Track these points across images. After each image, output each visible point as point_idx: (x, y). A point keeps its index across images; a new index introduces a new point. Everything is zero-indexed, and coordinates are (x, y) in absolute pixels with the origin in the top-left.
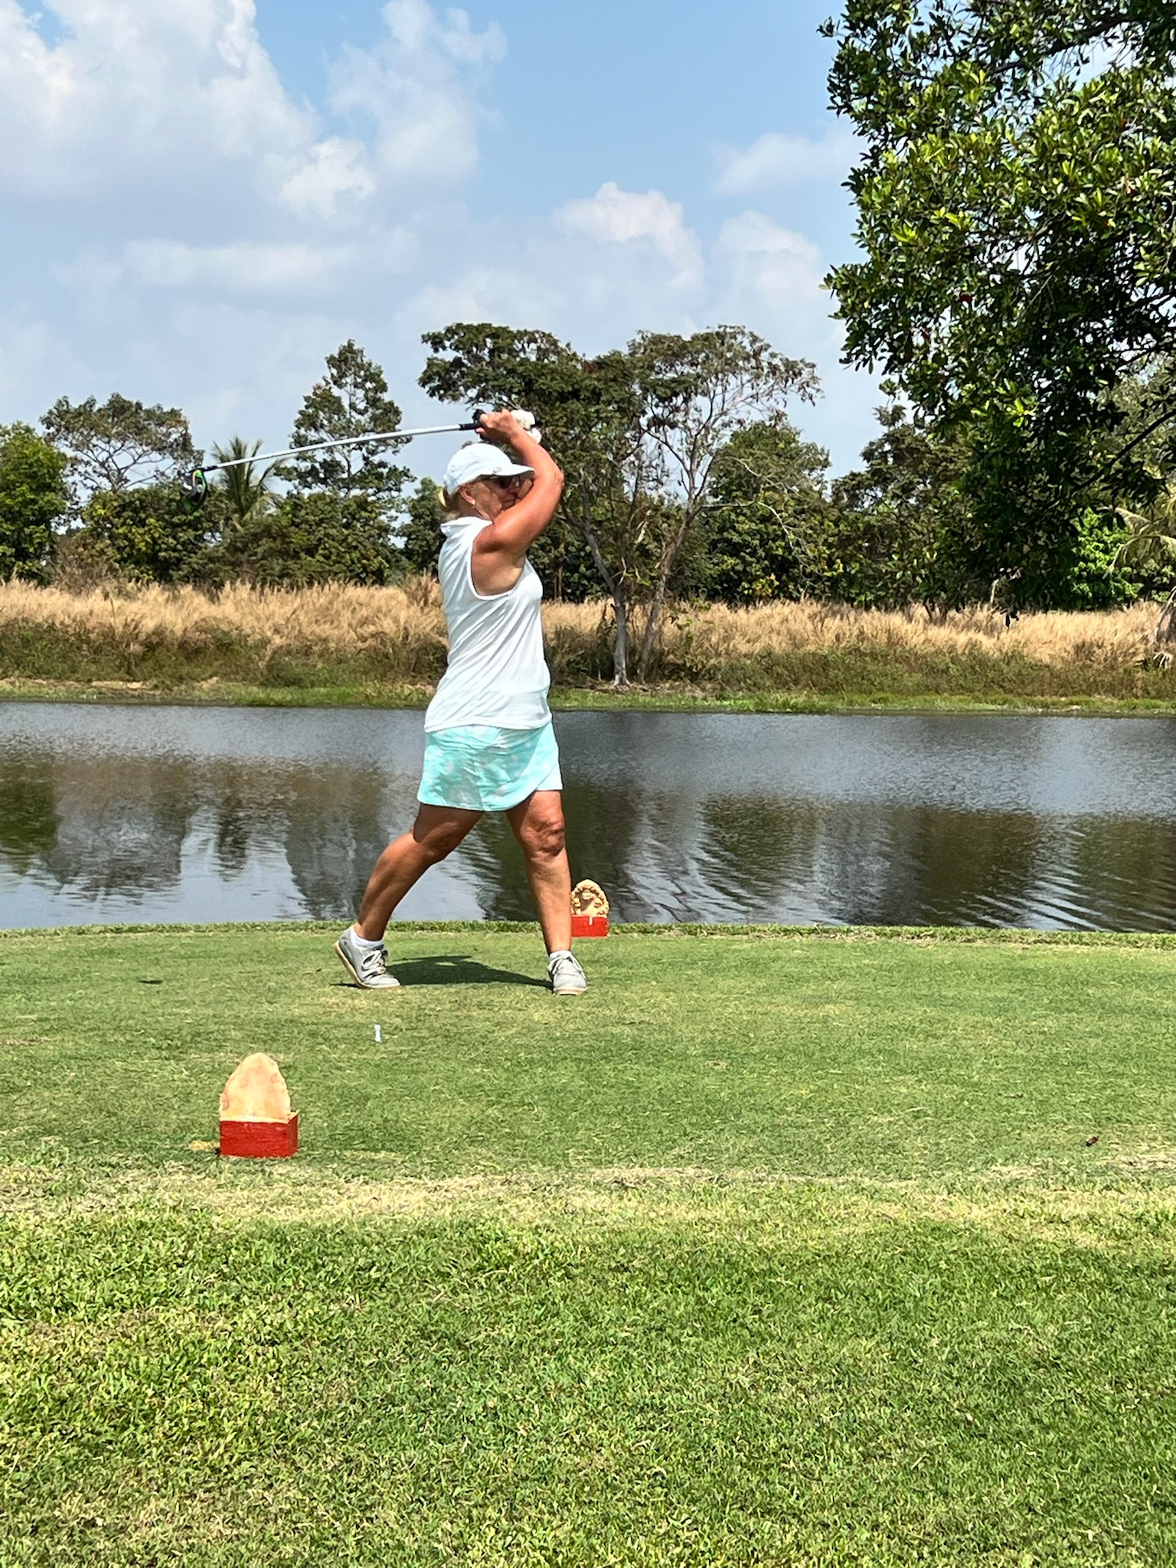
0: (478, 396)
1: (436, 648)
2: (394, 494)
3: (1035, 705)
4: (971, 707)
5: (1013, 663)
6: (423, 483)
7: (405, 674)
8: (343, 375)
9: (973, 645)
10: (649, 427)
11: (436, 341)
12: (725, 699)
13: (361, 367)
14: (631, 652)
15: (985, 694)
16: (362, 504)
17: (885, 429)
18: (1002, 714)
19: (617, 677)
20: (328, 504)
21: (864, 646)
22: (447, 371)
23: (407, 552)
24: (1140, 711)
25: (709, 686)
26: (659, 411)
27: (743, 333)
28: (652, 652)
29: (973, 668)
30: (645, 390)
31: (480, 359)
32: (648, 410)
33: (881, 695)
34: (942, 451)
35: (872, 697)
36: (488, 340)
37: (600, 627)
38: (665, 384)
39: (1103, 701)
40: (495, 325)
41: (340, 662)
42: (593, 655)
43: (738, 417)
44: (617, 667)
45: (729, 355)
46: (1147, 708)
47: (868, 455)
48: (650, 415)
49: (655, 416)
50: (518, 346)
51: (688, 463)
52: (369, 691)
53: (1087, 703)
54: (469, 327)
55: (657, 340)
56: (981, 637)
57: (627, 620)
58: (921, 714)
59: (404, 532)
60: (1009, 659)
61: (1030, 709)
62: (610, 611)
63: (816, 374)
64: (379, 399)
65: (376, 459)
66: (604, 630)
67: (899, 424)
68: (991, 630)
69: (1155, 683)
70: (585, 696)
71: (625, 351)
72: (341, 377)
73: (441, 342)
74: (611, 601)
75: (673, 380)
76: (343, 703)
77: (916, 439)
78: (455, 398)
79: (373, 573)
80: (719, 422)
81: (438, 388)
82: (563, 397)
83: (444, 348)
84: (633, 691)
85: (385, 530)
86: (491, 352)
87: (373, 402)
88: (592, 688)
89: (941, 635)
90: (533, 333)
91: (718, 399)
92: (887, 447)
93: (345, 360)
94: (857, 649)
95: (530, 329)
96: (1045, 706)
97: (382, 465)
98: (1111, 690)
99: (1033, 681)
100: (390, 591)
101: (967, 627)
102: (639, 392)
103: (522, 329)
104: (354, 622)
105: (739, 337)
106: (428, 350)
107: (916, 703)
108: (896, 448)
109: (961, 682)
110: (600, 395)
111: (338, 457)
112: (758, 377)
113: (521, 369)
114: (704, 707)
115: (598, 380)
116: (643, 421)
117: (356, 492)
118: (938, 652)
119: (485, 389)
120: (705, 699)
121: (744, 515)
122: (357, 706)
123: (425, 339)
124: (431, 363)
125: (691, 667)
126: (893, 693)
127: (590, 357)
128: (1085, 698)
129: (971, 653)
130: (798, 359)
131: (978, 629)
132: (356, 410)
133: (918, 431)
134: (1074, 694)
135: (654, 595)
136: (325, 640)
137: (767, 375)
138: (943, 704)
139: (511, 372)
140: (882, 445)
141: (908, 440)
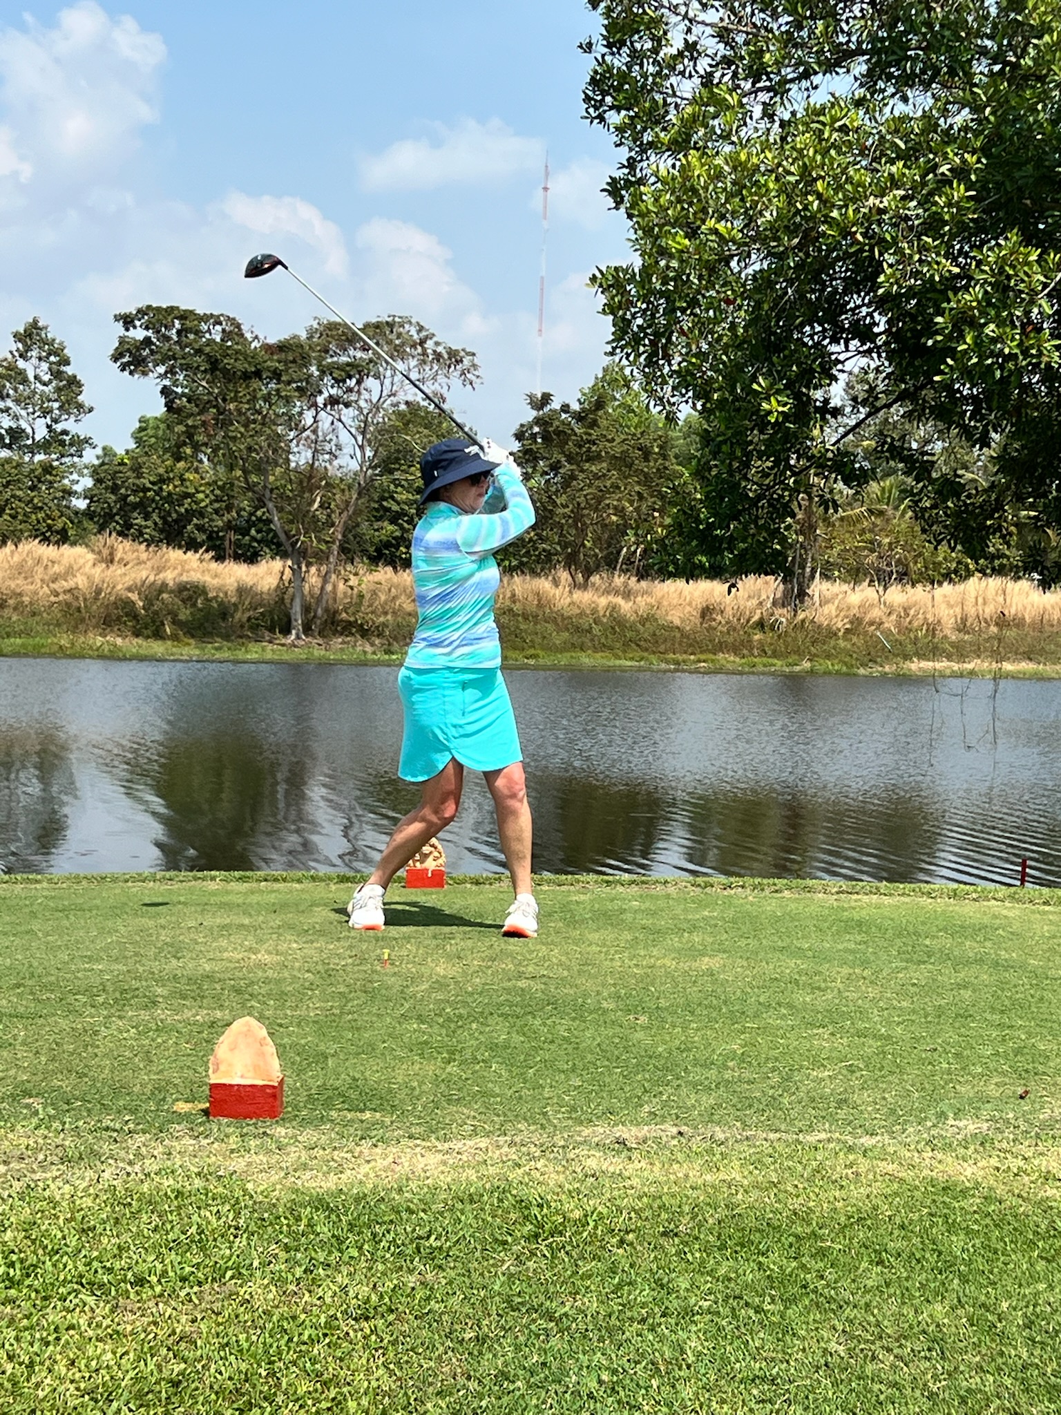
0: (166, 372)
1: (126, 603)
2: (76, 459)
3: (667, 662)
4: (611, 664)
5: (648, 624)
6: (104, 449)
7: (96, 626)
8: (28, 349)
9: (614, 608)
10: (325, 405)
11: (127, 321)
12: (393, 653)
13: (44, 342)
14: (306, 609)
15: (624, 652)
16: (48, 469)
17: (534, 413)
18: (640, 669)
19: (294, 632)
20: (15, 468)
21: (517, 607)
22: (138, 349)
23: (89, 514)
24: (761, 668)
25: (377, 641)
26: (334, 391)
27: (410, 323)
28: (327, 610)
29: (613, 628)
30: (323, 372)
31: (168, 339)
32: (324, 390)
33: (532, 651)
34: (586, 433)
35: (525, 653)
36: (177, 322)
37: (278, 586)
38: (340, 367)
39: (728, 659)
40: (183, 307)
41: (34, 614)
42: (271, 612)
43: (406, 398)
44: (294, 623)
45: (397, 342)
46: (765, 666)
47: (519, 436)
48: (326, 394)
49: (331, 396)
50: (204, 327)
51: (360, 438)
52: (63, 642)
53: (713, 661)
54: (159, 309)
55: (332, 326)
56: (619, 600)
57: (303, 580)
58: (569, 668)
59: (87, 494)
60: (644, 620)
61: (663, 666)
62: (288, 572)
63: (476, 361)
64: (62, 372)
65: (59, 427)
66: (281, 590)
67: (546, 409)
68: (627, 594)
69: (771, 644)
70: (263, 649)
71: (304, 335)
72: (27, 352)
73: (132, 321)
74: (289, 563)
75: (348, 364)
76: (37, 653)
77: (563, 422)
78: (145, 374)
79: (58, 532)
80: (389, 402)
81: (128, 364)
82: (246, 376)
83: (135, 327)
84: (308, 645)
85: (69, 493)
86: (179, 332)
87: (57, 375)
88: (270, 642)
89: (584, 598)
90: (218, 317)
91: (387, 382)
92: (536, 429)
93: (31, 336)
94: (511, 610)
95: (215, 313)
96: (677, 663)
97: (65, 432)
98: (735, 650)
99: (665, 640)
100: (79, 550)
101: (607, 592)
102: (317, 373)
103: (208, 312)
104: (46, 578)
105: (407, 326)
106: (119, 329)
107: (564, 659)
108: (545, 431)
109: (603, 640)
110: (280, 375)
111: (24, 425)
112: (424, 362)
113: (207, 349)
114: (374, 660)
115: (279, 362)
116: (320, 400)
117: (40, 457)
118: (582, 614)
119: (173, 366)
120: (374, 653)
121: (402, 486)
122: (52, 655)
123: (117, 318)
124: (122, 341)
125: (362, 625)
126: (543, 649)
127: (272, 340)
128: (711, 656)
129: (611, 615)
130: (459, 348)
131: (617, 593)
132: (40, 382)
133: (564, 416)
134: (701, 652)
135: (328, 558)
136: (20, 595)
137: (432, 362)
138: (587, 660)
139: (199, 351)
140: (531, 428)
141: (556, 423)
